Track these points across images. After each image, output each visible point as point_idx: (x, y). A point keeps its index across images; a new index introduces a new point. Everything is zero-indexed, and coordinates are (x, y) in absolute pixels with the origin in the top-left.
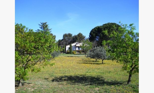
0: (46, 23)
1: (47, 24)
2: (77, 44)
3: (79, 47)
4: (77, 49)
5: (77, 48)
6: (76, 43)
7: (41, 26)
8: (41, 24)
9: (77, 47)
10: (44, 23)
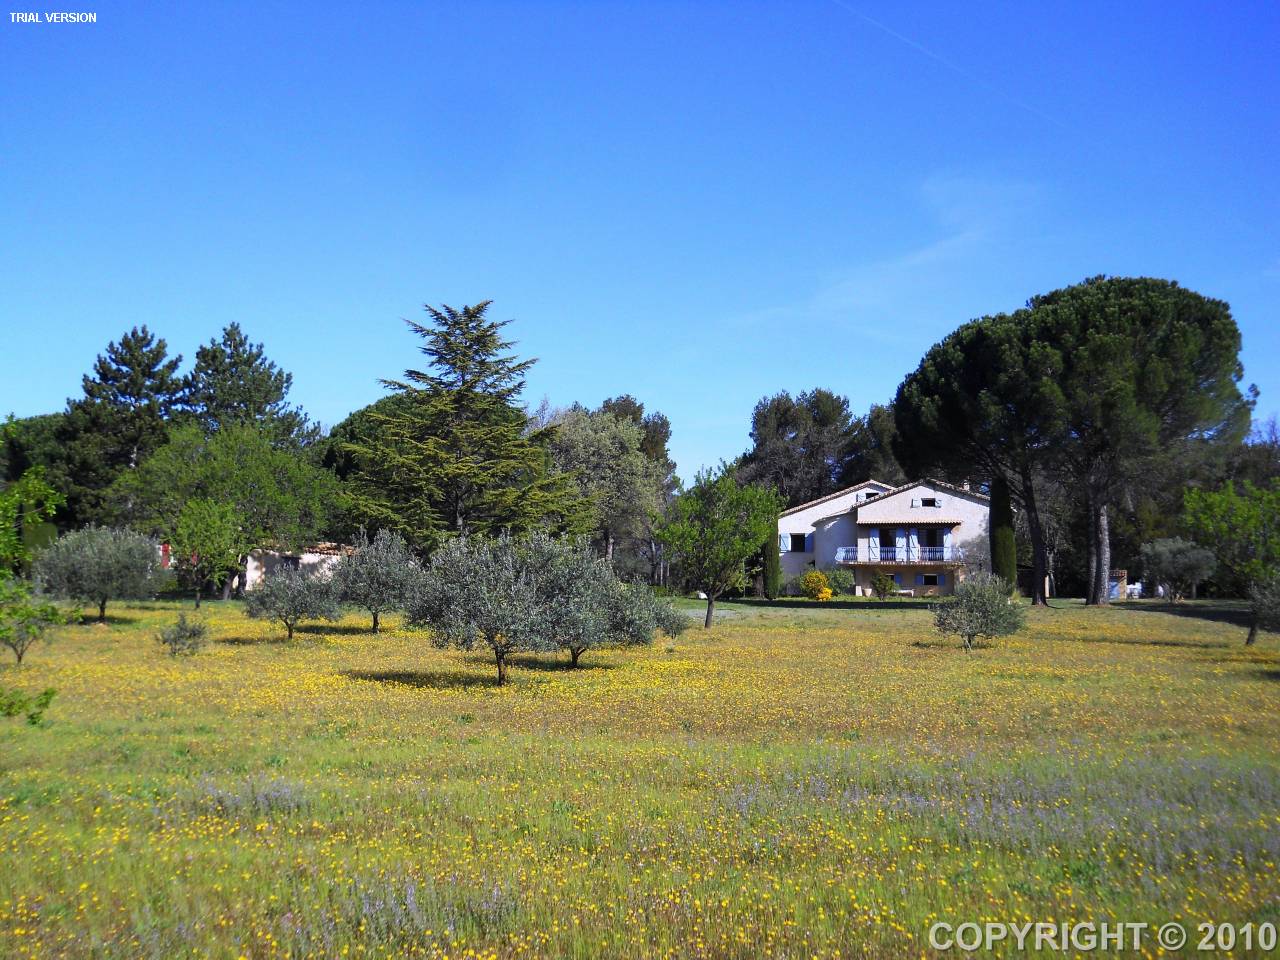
0: (480, 309)
1: (487, 318)
2: (869, 495)
3: (887, 534)
4: (868, 551)
5: (862, 543)
6: (863, 493)
7: (430, 338)
8: (430, 324)
9: (868, 529)
10: (459, 310)
